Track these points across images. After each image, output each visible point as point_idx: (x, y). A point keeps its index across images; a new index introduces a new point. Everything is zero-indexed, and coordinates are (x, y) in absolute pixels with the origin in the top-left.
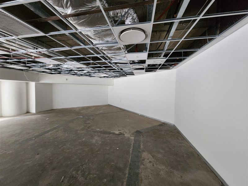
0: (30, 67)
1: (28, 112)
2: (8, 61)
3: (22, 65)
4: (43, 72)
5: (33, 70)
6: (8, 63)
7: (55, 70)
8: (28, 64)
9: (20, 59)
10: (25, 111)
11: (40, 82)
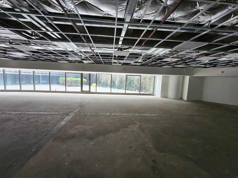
0: (188, 65)
1: (181, 99)
2: (178, 63)
3: (184, 64)
4: (198, 67)
5: (190, 67)
6: (178, 64)
7: (210, 64)
8: (188, 63)
9: (185, 61)
10: (180, 97)
11: (194, 76)
